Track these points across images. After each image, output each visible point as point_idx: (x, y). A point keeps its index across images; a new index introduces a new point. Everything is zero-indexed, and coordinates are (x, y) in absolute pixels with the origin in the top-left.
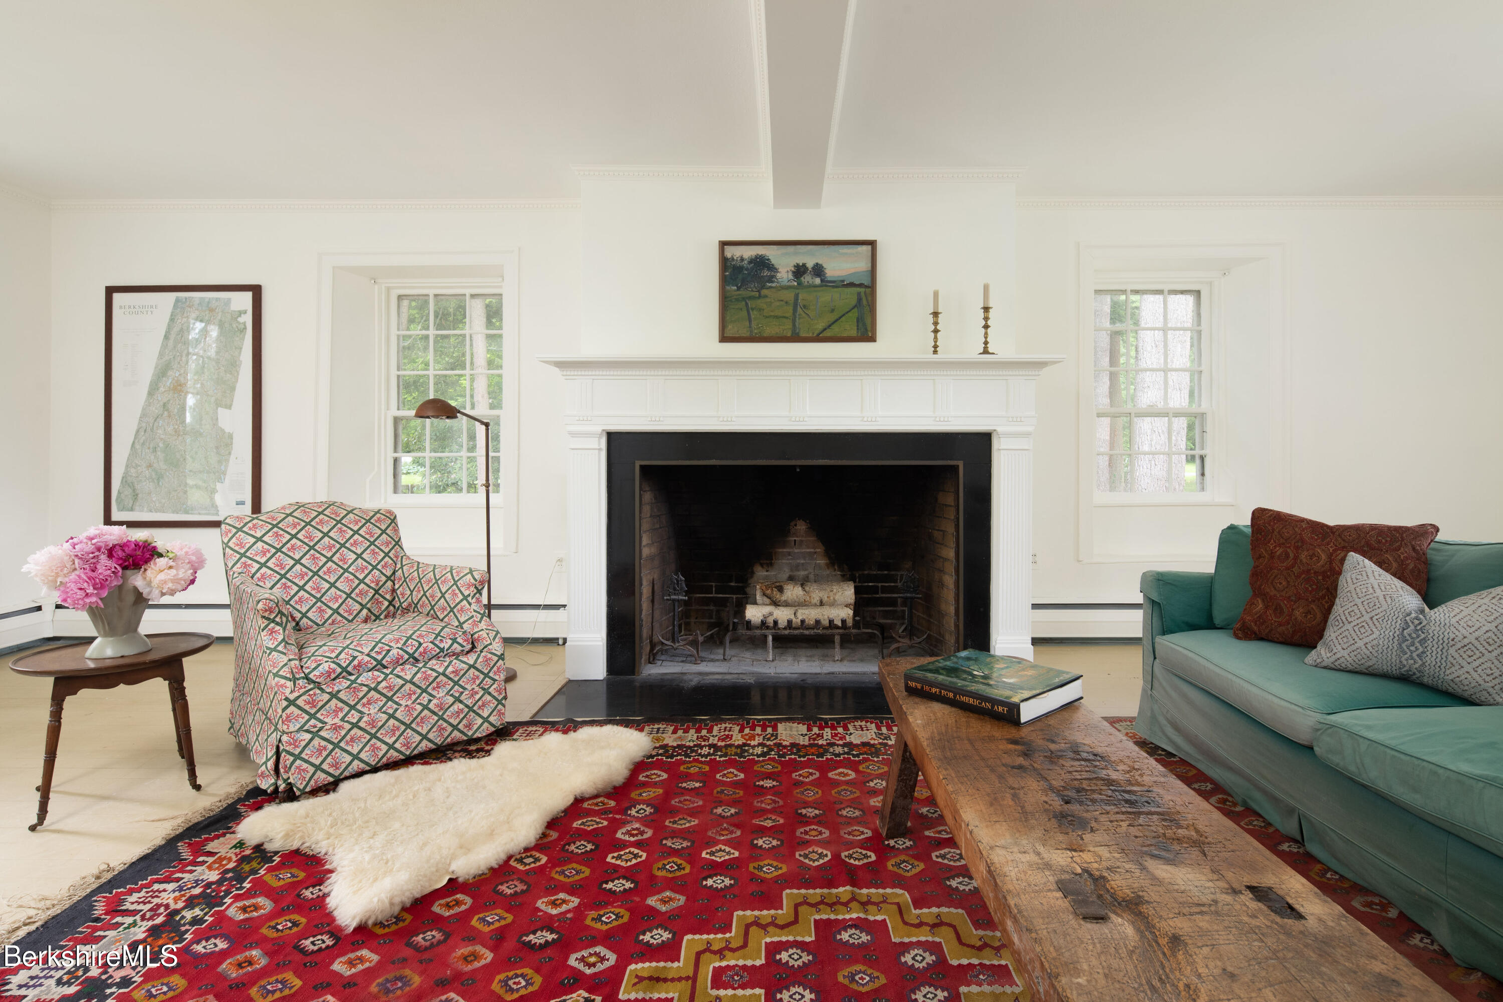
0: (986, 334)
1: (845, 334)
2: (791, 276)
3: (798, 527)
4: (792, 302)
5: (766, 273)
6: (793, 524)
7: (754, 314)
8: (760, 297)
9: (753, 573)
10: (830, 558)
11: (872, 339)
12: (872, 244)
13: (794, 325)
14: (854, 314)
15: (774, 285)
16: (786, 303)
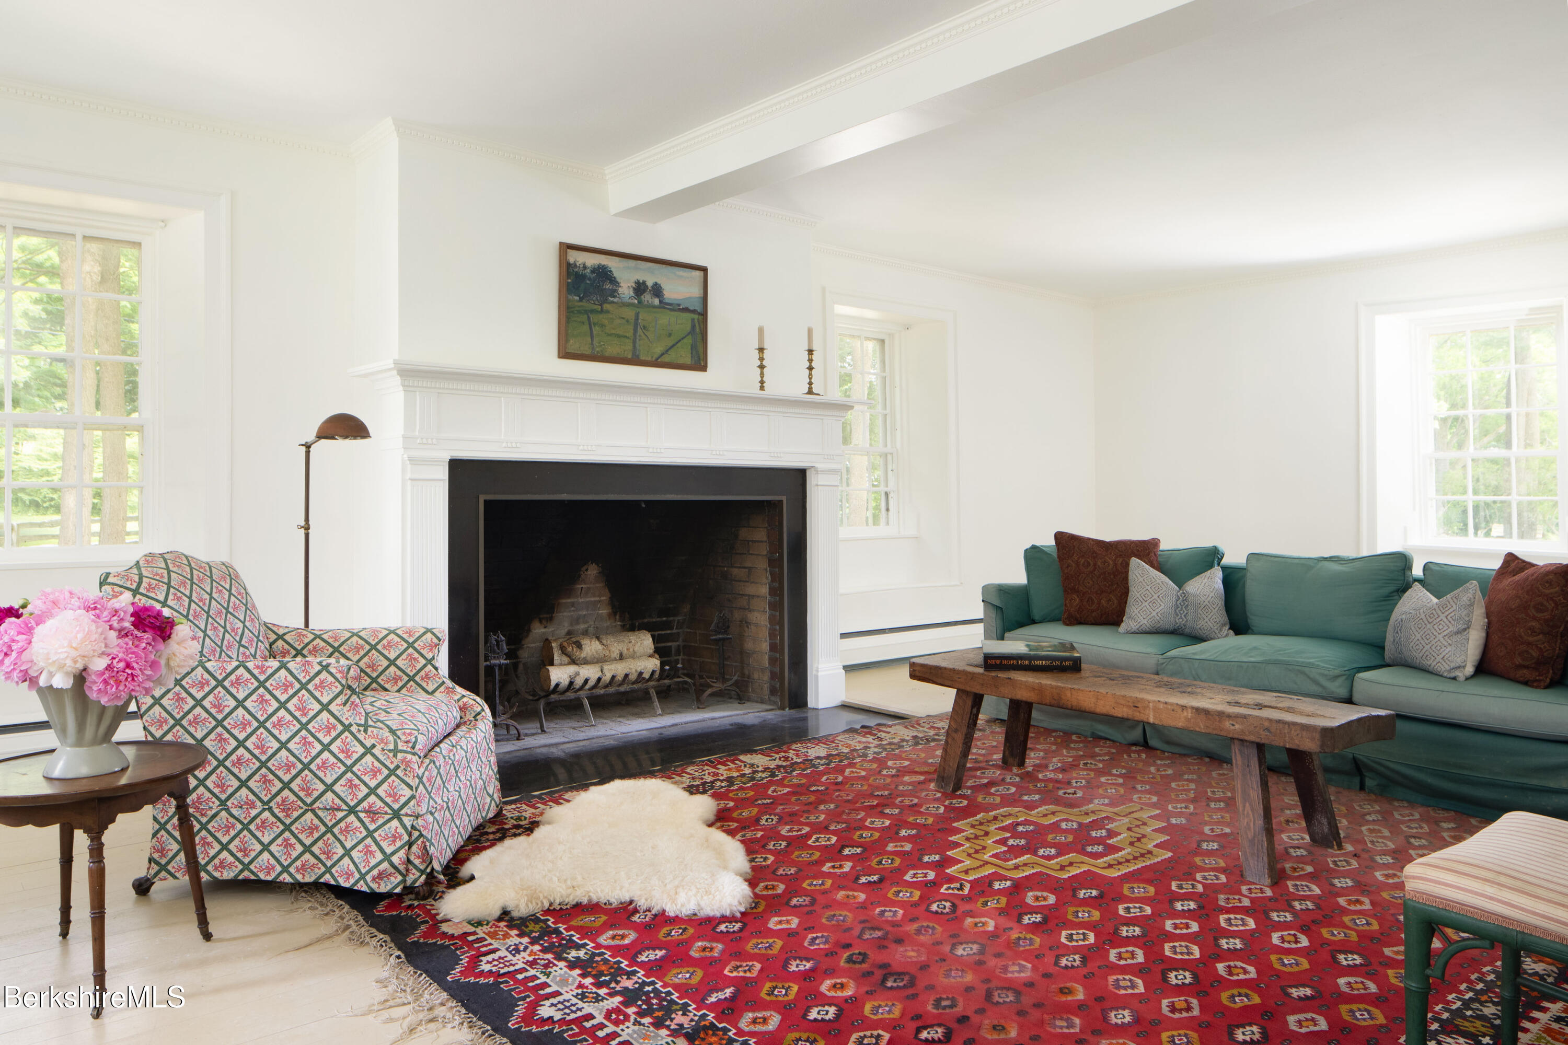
0: (810, 375)
1: (681, 361)
2: (632, 294)
3: (589, 572)
4: (632, 321)
5: (608, 286)
6: (584, 568)
7: (596, 330)
8: (602, 311)
9: (529, 630)
10: (613, 607)
11: (703, 368)
12: (704, 270)
13: (634, 346)
14: (688, 341)
15: (616, 300)
16: (628, 321)
